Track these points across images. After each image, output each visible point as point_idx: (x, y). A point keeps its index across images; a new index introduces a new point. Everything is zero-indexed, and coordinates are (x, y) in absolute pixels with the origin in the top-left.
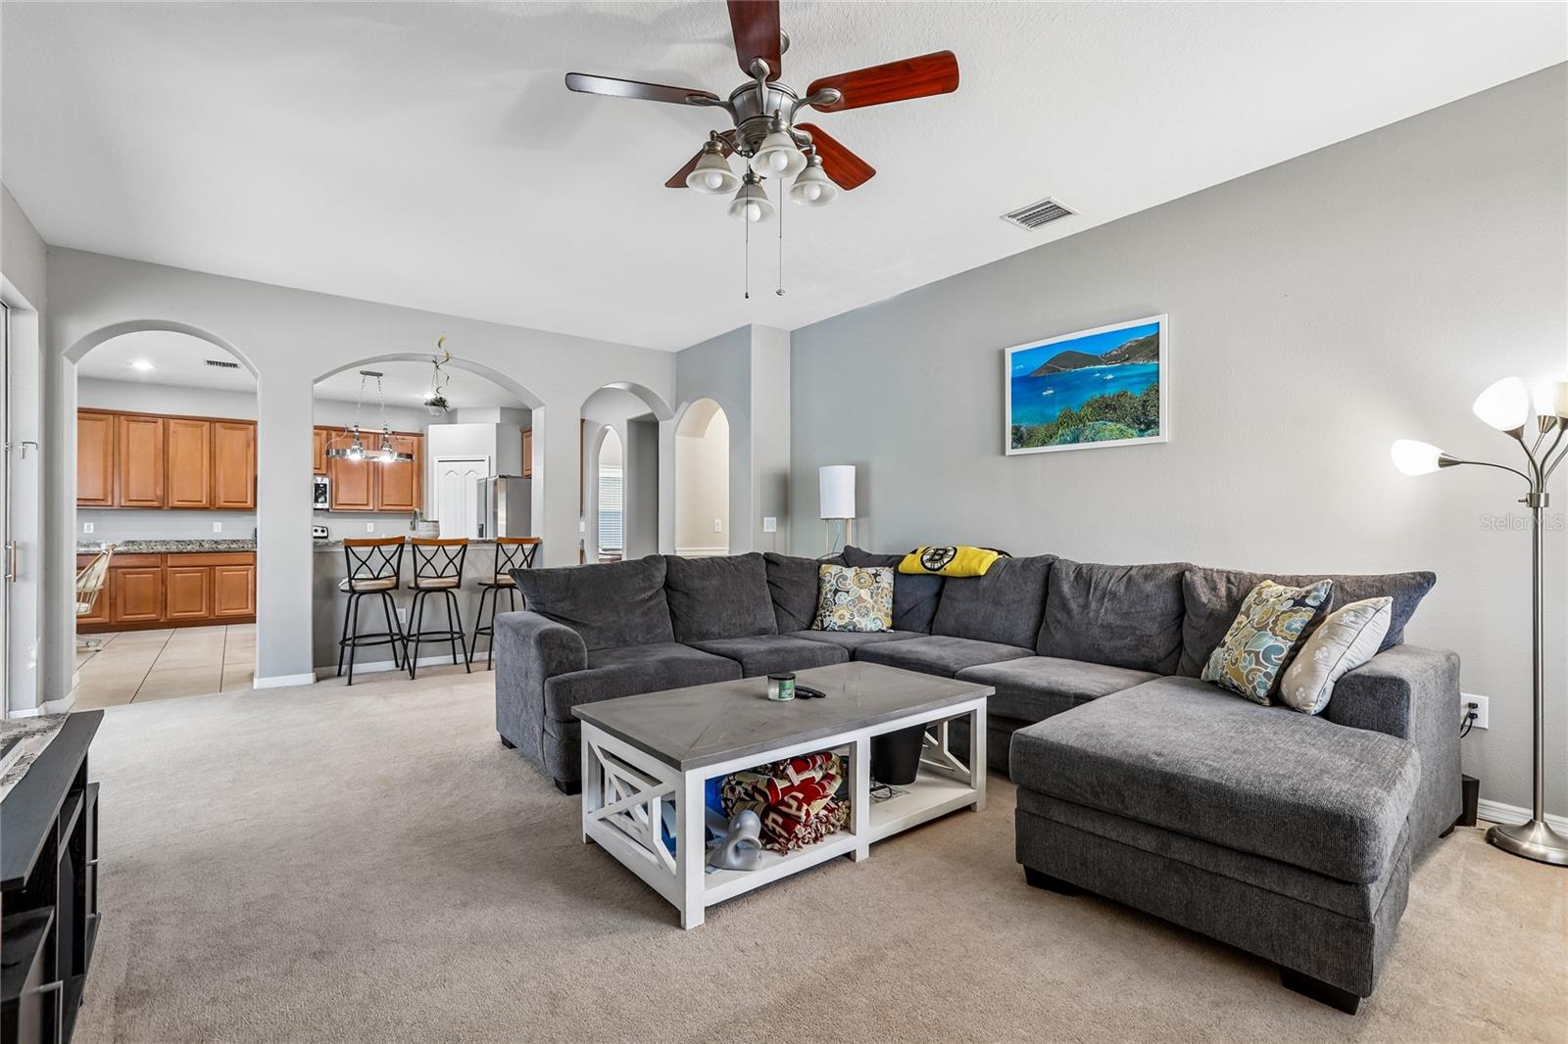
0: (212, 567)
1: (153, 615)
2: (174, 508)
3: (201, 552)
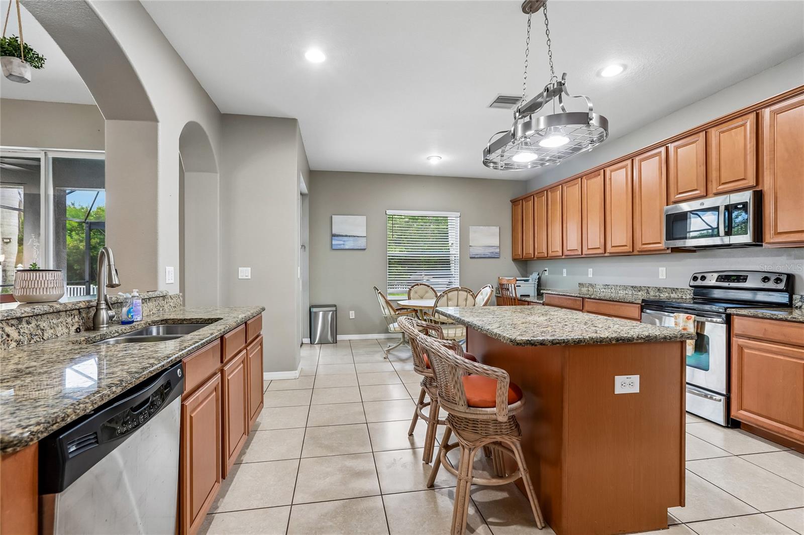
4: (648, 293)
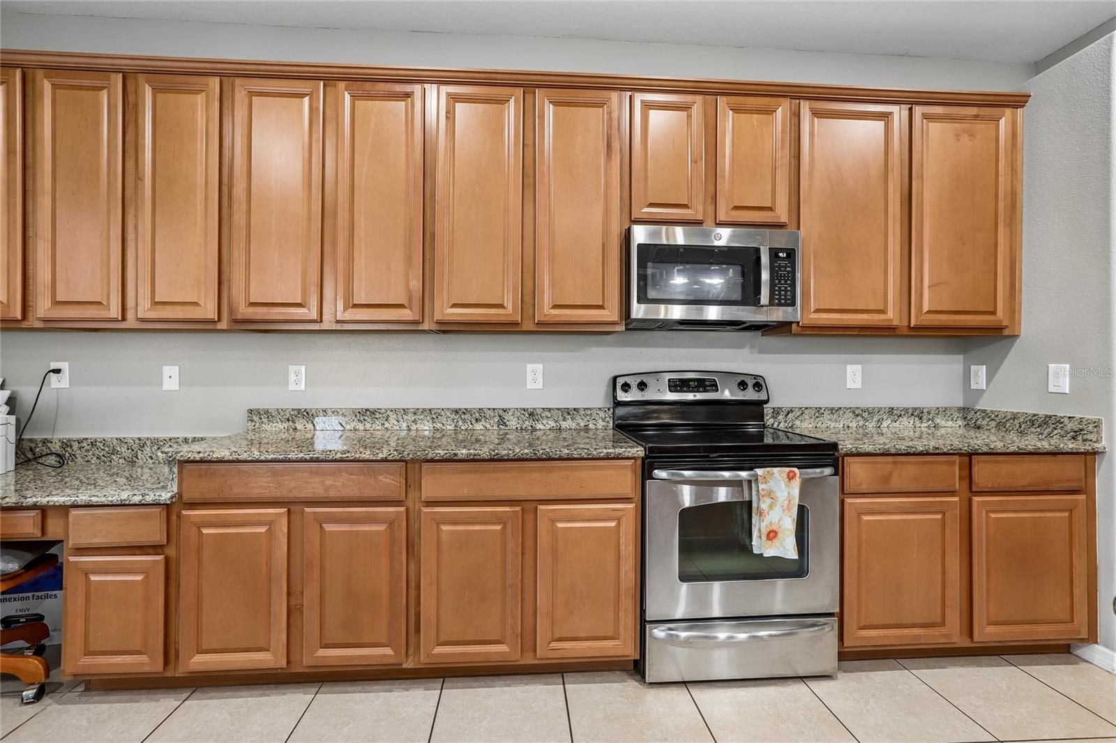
0: (529, 506)
1: (388, 651)
2: (448, 329)
3: (501, 460)
4: (502, 422)
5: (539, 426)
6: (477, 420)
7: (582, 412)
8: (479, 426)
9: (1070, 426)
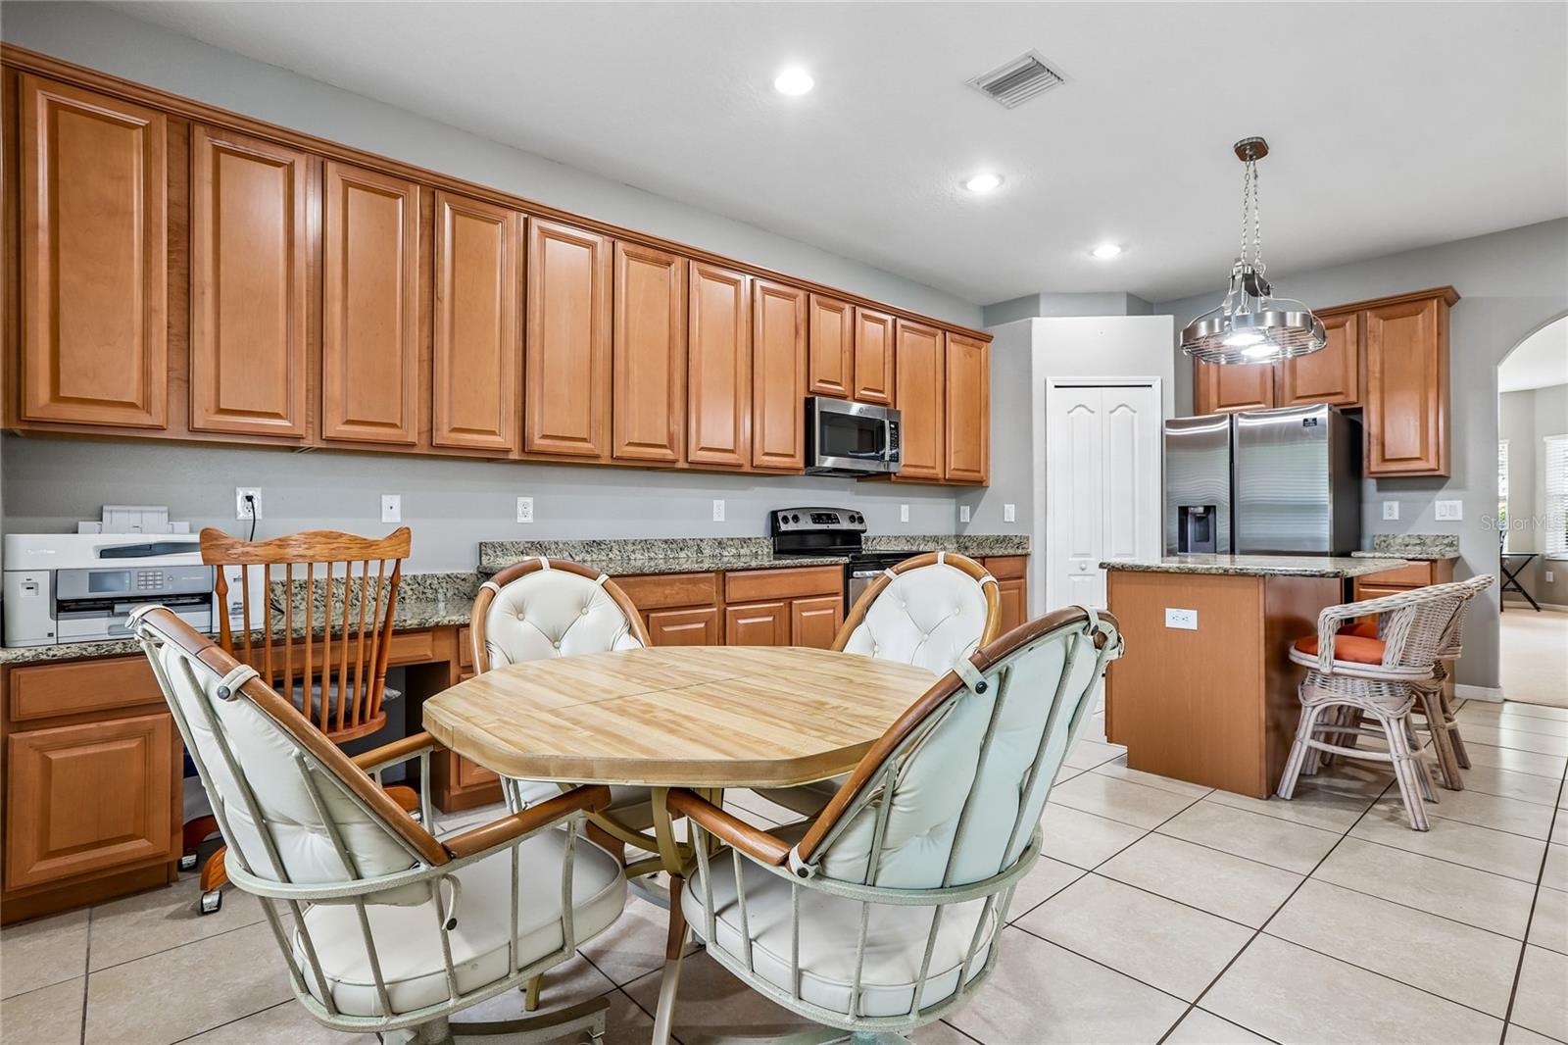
0: (789, 601)
4: (700, 550)
5: (726, 553)
6: (681, 549)
7: (753, 541)
8: (682, 554)
9: (1016, 541)
